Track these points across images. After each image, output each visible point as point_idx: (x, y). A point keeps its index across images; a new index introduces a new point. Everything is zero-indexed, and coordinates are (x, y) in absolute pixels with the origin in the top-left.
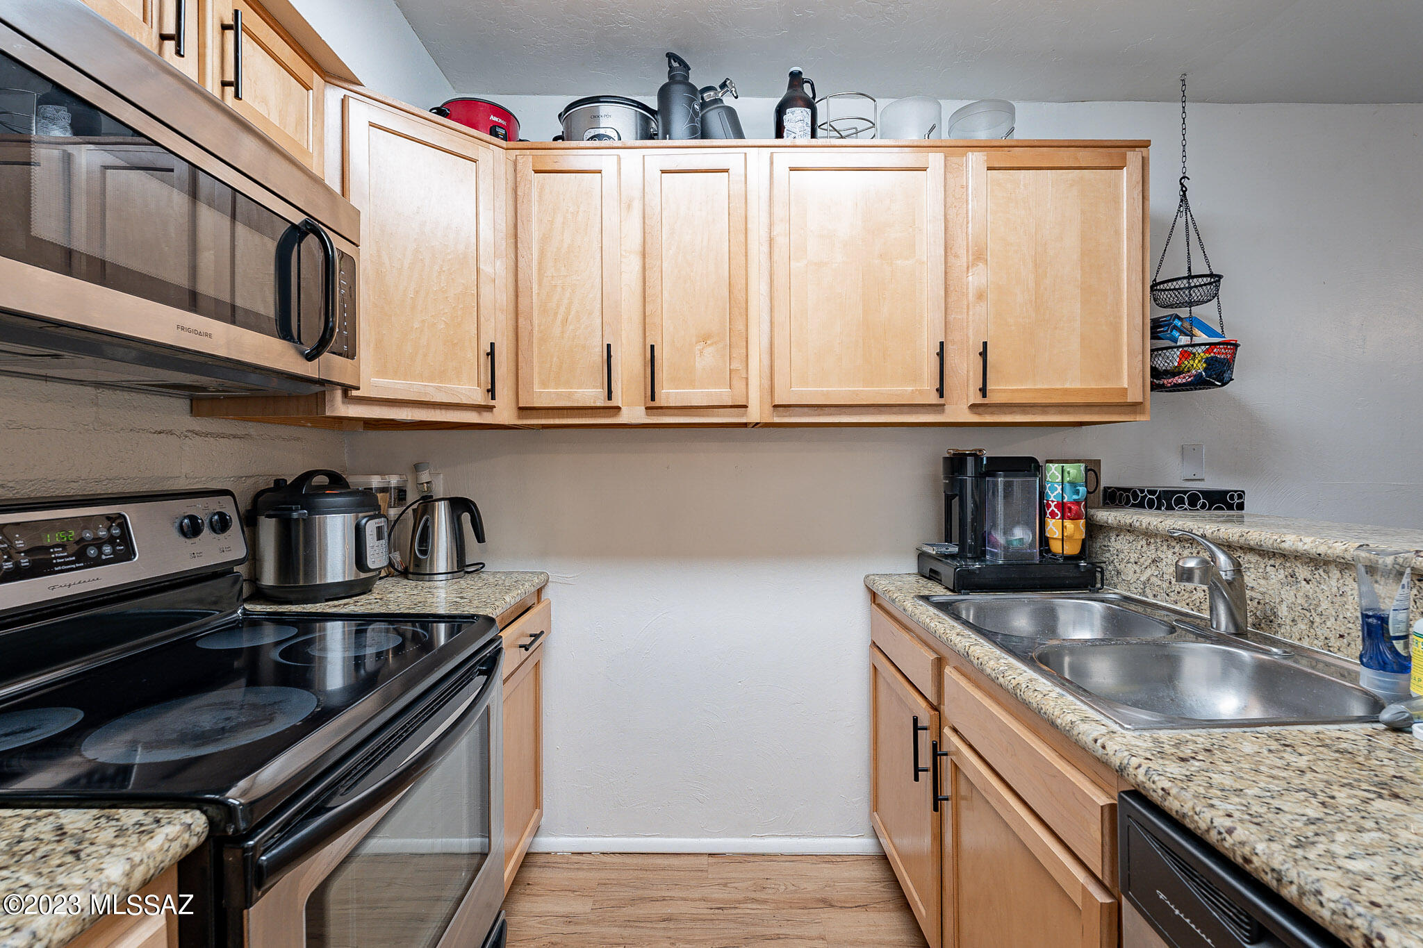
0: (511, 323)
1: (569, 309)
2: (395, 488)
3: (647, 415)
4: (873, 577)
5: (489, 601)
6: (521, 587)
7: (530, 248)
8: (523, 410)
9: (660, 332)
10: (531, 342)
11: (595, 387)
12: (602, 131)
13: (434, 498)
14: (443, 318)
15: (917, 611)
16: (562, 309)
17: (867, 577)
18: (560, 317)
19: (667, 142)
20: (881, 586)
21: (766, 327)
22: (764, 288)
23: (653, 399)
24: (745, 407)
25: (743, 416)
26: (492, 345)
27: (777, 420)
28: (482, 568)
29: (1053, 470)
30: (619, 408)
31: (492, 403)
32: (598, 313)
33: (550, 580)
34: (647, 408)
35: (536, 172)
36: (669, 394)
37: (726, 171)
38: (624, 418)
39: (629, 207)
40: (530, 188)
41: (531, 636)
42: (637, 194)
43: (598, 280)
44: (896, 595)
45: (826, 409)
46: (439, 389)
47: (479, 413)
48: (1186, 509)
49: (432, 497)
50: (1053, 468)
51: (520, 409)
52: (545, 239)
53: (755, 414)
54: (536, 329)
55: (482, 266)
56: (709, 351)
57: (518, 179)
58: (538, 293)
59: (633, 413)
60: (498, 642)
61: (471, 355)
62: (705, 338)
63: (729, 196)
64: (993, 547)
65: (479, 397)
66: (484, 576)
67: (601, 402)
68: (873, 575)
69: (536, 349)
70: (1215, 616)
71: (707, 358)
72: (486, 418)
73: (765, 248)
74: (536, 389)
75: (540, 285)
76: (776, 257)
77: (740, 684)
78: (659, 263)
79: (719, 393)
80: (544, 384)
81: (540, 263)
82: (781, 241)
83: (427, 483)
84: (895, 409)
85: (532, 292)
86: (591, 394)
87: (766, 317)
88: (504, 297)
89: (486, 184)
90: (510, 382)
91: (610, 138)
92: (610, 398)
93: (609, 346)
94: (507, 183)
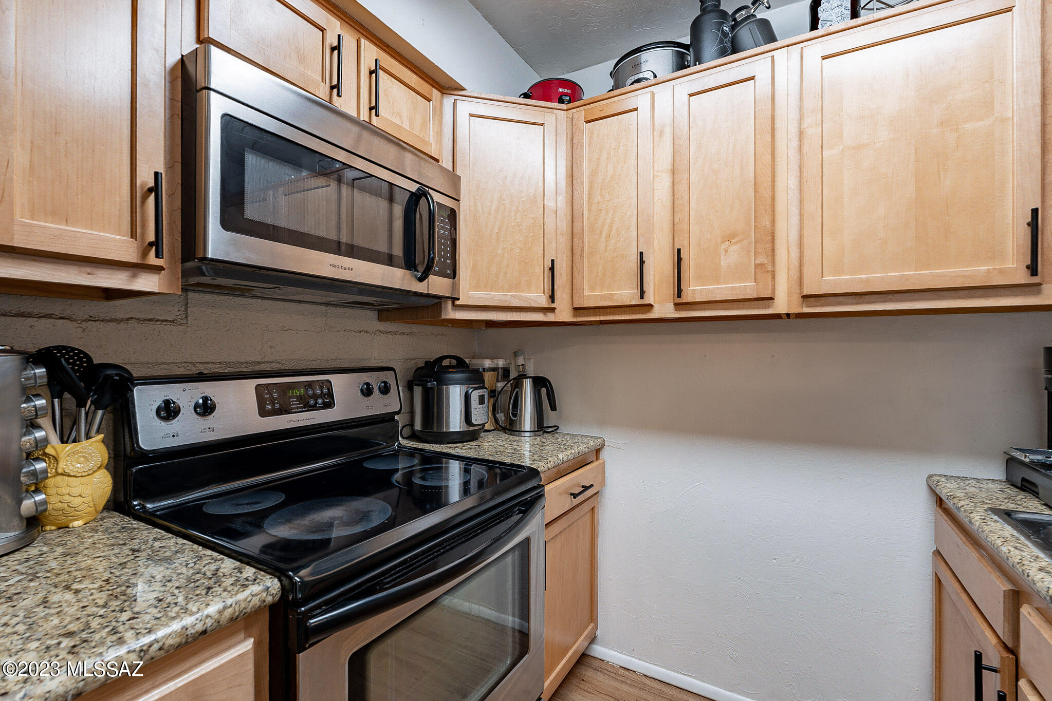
0: (569, 243)
1: (611, 227)
2: (501, 368)
3: (676, 310)
4: (938, 478)
6: (576, 448)
7: (582, 183)
8: (577, 310)
9: (687, 237)
10: (582, 256)
11: (632, 289)
12: (641, 76)
13: (527, 376)
14: (518, 245)
16: (606, 228)
17: (930, 476)
18: (604, 234)
19: (698, 67)
20: (946, 489)
21: (795, 220)
22: (793, 182)
23: (679, 296)
24: (772, 299)
25: (768, 307)
26: (553, 261)
27: (806, 310)
28: (556, 430)
30: (651, 306)
31: (553, 305)
32: (633, 227)
33: (606, 444)
34: (676, 304)
35: (587, 122)
36: (695, 290)
37: (753, 78)
38: (656, 314)
39: (661, 133)
40: (582, 137)
41: (583, 487)
42: (668, 120)
43: (635, 200)
44: (962, 503)
45: (867, 297)
46: (512, 296)
47: (545, 314)
51: (575, 309)
52: (594, 174)
53: (781, 306)
54: (586, 246)
55: (546, 203)
56: (734, 248)
57: (574, 131)
58: (588, 218)
59: (664, 309)
60: (540, 490)
61: (538, 270)
62: (729, 238)
63: (755, 101)
65: (543, 301)
66: (557, 435)
67: (636, 301)
68: (940, 475)
69: (586, 261)
71: (732, 256)
72: (550, 317)
73: (795, 144)
74: (586, 293)
75: (589, 211)
76: (805, 149)
77: (775, 561)
78: (686, 176)
79: (746, 287)
80: (592, 289)
81: (590, 194)
82: (812, 132)
83: (522, 365)
84: (962, 293)
85: (583, 217)
86: (626, 294)
87: (795, 210)
88: (563, 225)
89: (550, 142)
90: (568, 289)
91: (647, 79)
92: (642, 297)
93: (641, 253)
94: (567, 136)
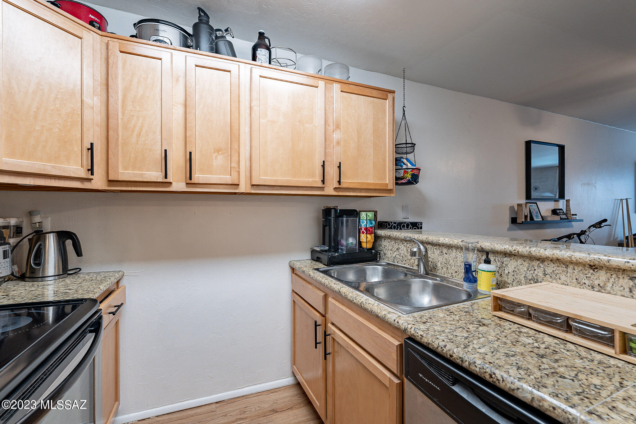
0: (104, 133)
1: (141, 130)
2: (14, 226)
3: (187, 187)
5: (89, 290)
6: (109, 280)
7: (117, 93)
8: (111, 182)
9: (194, 145)
10: (117, 145)
11: (158, 172)
12: (161, 38)
13: (44, 232)
14: (57, 126)
15: (315, 275)
16: (137, 129)
17: (290, 262)
18: (135, 133)
19: (198, 51)
20: (297, 265)
21: (248, 148)
22: (247, 129)
23: (191, 179)
24: (238, 185)
25: (237, 189)
26: (92, 144)
27: (253, 192)
28: (79, 271)
29: (363, 215)
30: (171, 183)
31: (92, 177)
32: (158, 133)
33: (125, 275)
34: (187, 184)
35: (121, 52)
36: (198, 177)
37: (230, 71)
38: (174, 188)
39: (177, 80)
40: (117, 60)
41: (115, 306)
42: (182, 74)
43: (159, 116)
44: (305, 269)
45: (276, 187)
46: (53, 167)
47: (82, 182)
48: (405, 229)
49: (42, 231)
50: (363, 214)
51: (110, 181)
52: (126, 90)
53: (242, 189)
54: (120, 138)
55: (85, 99)
56: (220, 158)
57: (110, 54)
58: (122, 119)
59: (179, 185)
60: (100, 312)
61: (77, 149)
62: (218, 151)
63: (231, 84)
64: (342, 246)
65: (82, 173)
66: (81, 275)
67: (161, 179)
68: (293, 261)
69: (120, 148)
70: (419, 268)
71: (219, 161)
72: (87, 186)
73: (248, 111)
74: (120, 171)
75: (123, 114)
76: (253, 115)
77: (232, 317)
78: (194, 111)
79: (227, 179)
80: (125, 168)
81: (123, 102)
82: (255, 108)
83: (39, 223)
84: (305, 188)
85: (118, 117)
86: (156, 175)
87: (248, 143)
88: (99, 118)
89: (88, 53)
90: (103, 165)
91: (166, 43)
92: (166, 177)
93: (166, 151)
94: (101, 55)
